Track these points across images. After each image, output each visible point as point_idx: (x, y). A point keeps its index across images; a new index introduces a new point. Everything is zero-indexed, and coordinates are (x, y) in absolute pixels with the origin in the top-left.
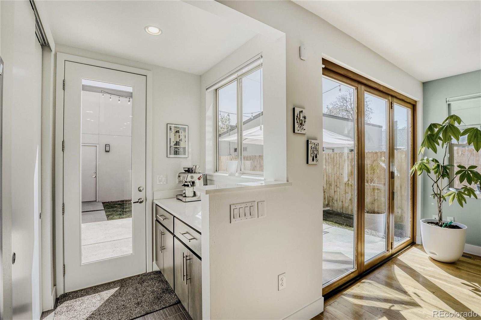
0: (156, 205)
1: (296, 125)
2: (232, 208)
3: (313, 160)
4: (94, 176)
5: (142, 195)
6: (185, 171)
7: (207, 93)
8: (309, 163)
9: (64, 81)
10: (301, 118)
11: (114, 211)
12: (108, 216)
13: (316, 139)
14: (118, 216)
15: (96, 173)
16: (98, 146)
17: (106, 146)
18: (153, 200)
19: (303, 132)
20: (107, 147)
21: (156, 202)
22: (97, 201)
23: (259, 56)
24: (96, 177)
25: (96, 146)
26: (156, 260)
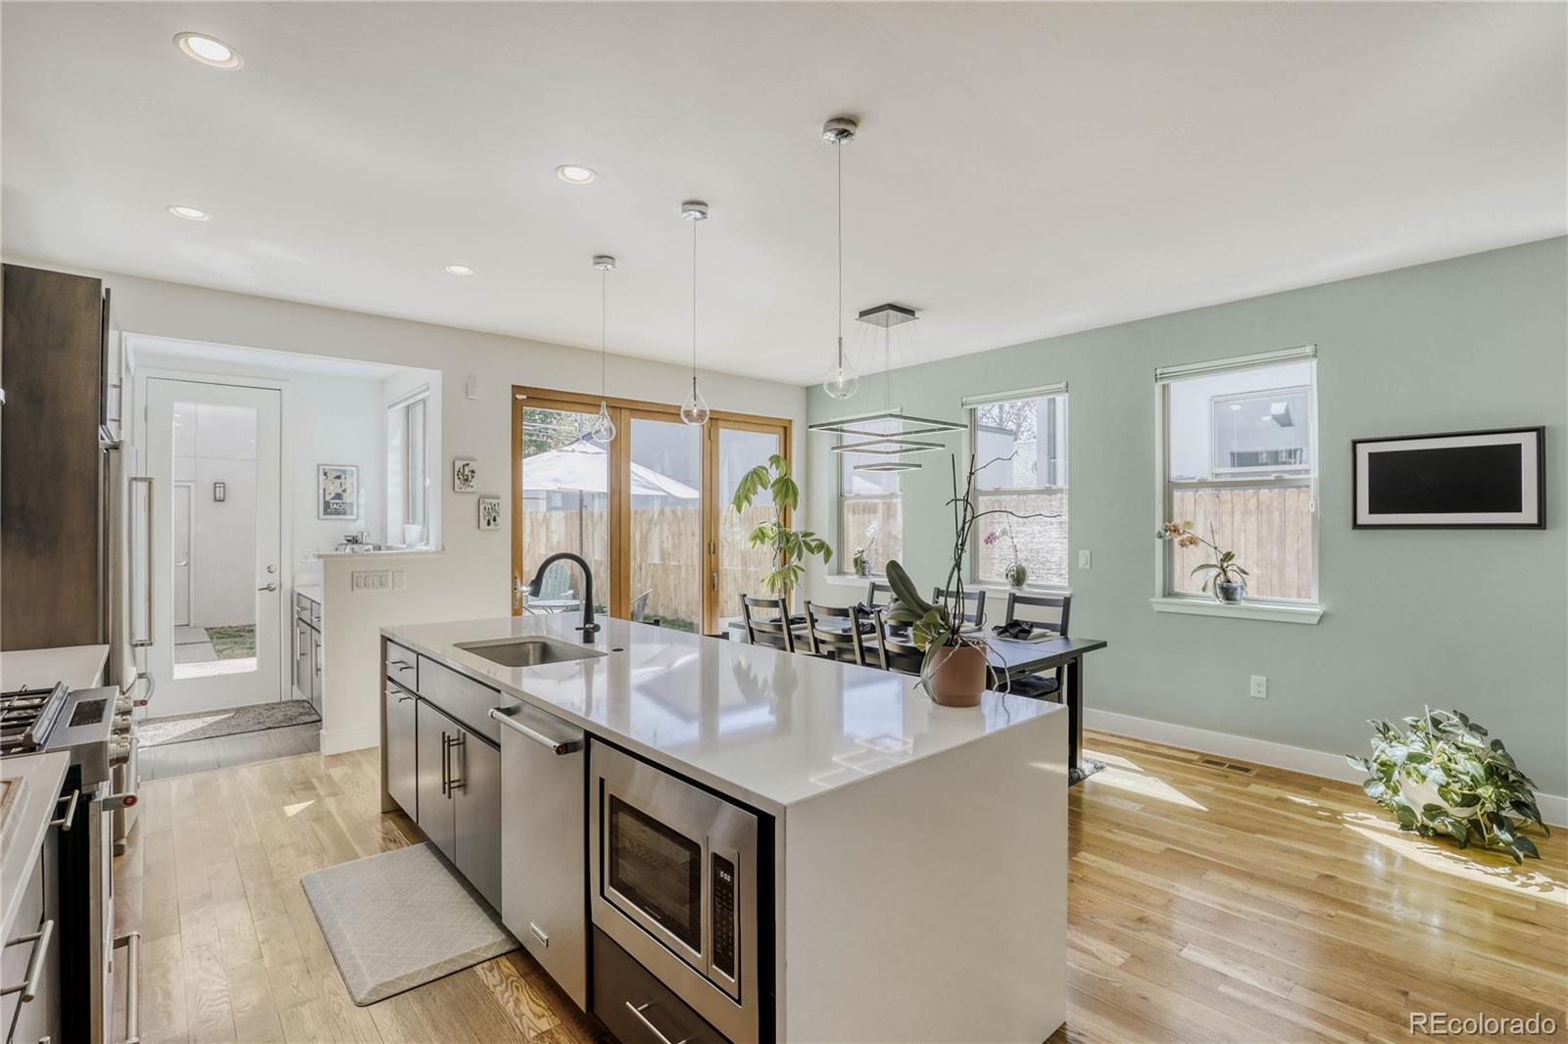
0: (299, 594)
1: (457, 482)
2: (355, 575)
3: (489, 524)
4: (183, 564)
5: (273, 579)
6: (349, 541)
7: (390, 414)
8: (481, 527)
9: (146, 408)
10: (466, 472)
11: (235, 643)
12: (219, 652)
13: (498, 498)
14: (246, 651)
15: (188, 554)
16: (193, 486)
17: (215, 487)
18: (293, 587)
19: (472, 490)
20: (217, 489)
21: (298, 590)
22: (192, 625)
23: (425, 387)
24: (188, 564)
25: (189, 487)
26: (298, 683)
